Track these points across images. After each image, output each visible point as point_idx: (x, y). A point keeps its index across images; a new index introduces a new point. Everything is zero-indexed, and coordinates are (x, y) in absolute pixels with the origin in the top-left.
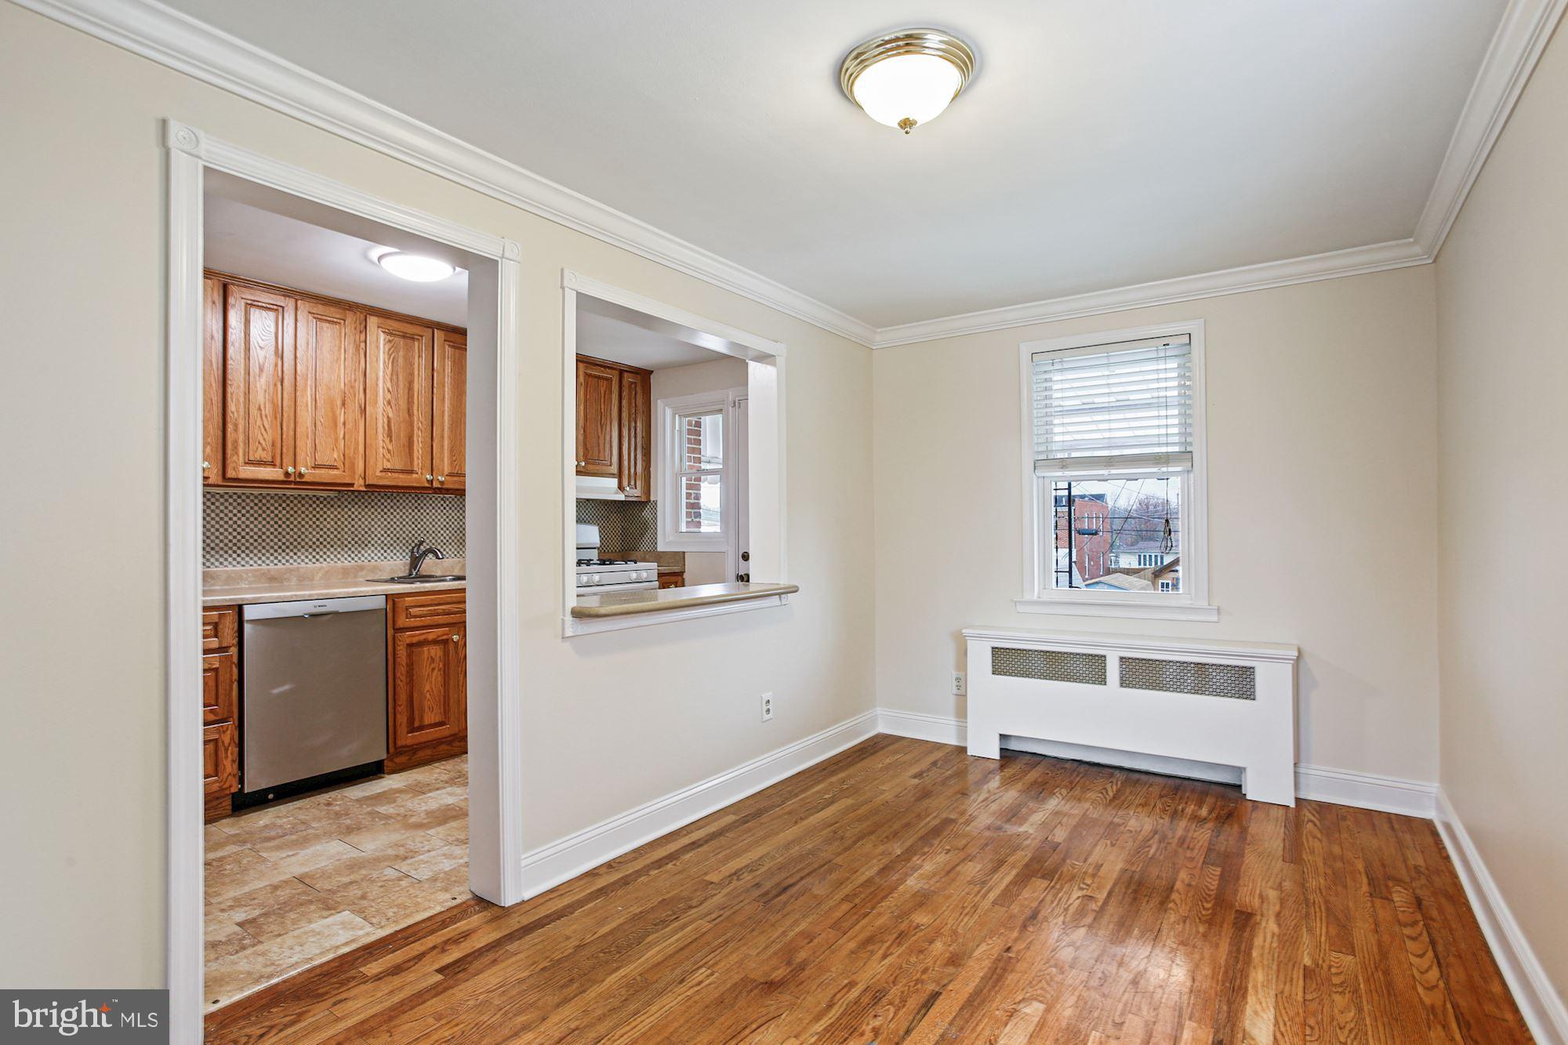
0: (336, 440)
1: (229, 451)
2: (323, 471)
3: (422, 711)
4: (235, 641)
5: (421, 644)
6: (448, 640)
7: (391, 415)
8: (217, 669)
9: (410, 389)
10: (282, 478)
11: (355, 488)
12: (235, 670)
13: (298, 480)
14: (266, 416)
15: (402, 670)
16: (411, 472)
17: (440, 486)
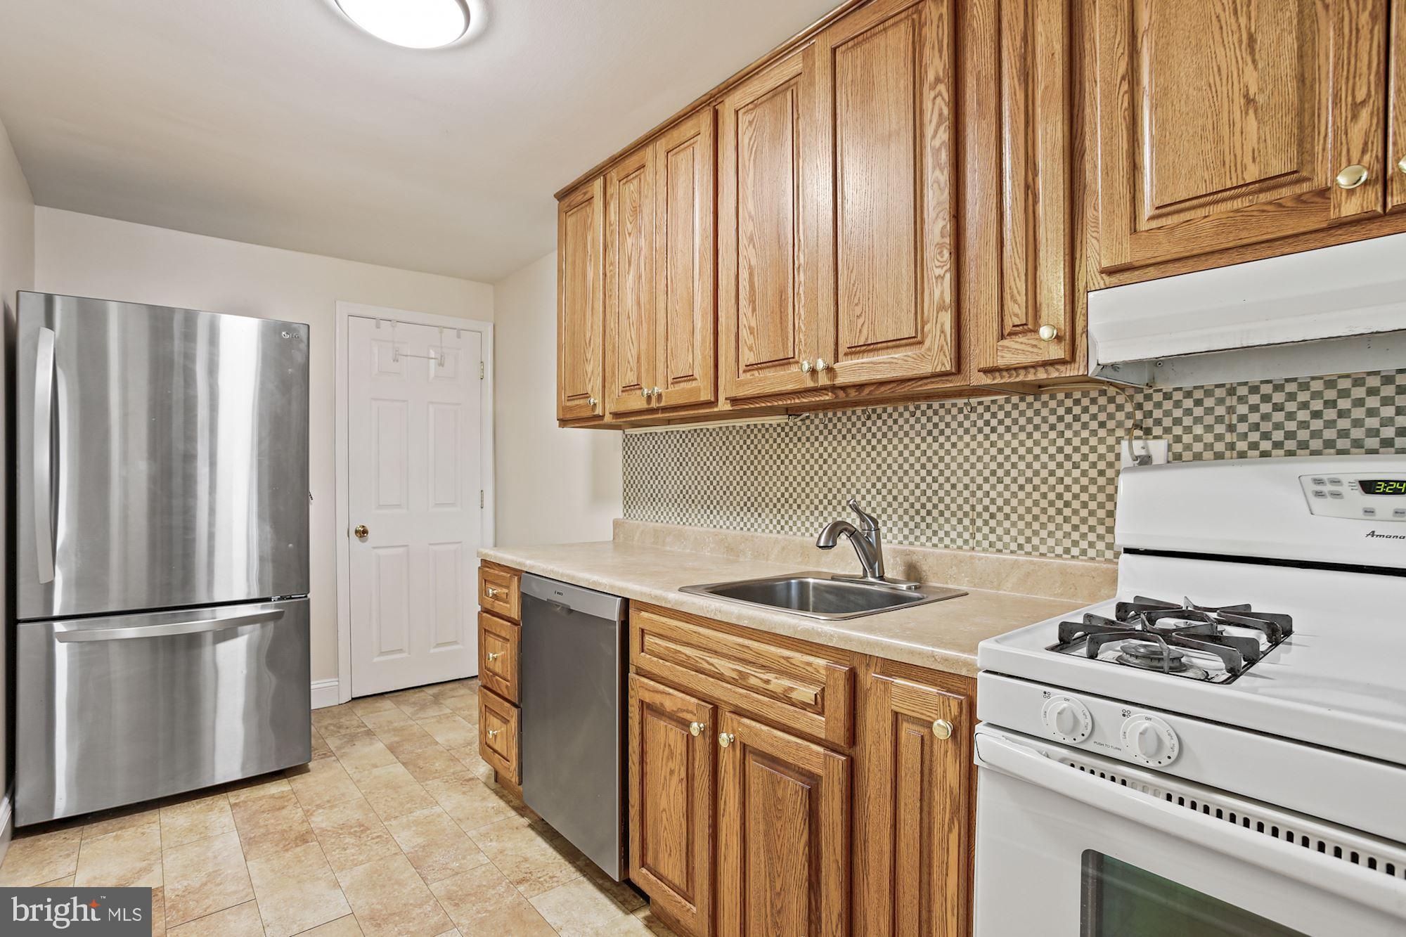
17: (829, 383)
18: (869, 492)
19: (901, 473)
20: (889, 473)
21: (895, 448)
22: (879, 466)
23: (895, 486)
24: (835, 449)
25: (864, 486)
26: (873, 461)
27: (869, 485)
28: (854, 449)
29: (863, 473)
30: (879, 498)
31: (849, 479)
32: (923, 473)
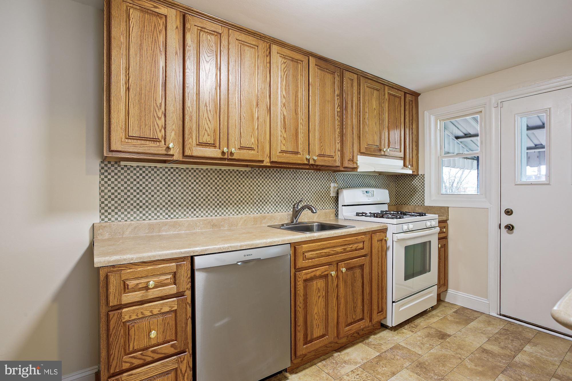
0: (253, 129)
1: (186, 136)
2: (245, 151)
3: (312, 327)
4: (189, 285)
5: (311, 279)
6: (327, 274)
7: (285, 114)
8: (176, 310)
9: (296, 96)
10: (220, 156)
11: (264, 164)
12: (189, 309)
13: (230, 157)
14: (210, 111)
15: (300, 300)
16: (297, 153)
17: (314, 163)
18: (275, 196)
19: (285, 190)
20: (282, 190)
21: (284, 182)
22: (279, 188)
23: (284, 194)
24: (263, 182)
25: (273, 194)
26: (277, 186)
27: (275, 194)
28: (270, 182)
29: (273, 190)
30: (279, 198)
31: (268, 192)
32: (292, 190)
